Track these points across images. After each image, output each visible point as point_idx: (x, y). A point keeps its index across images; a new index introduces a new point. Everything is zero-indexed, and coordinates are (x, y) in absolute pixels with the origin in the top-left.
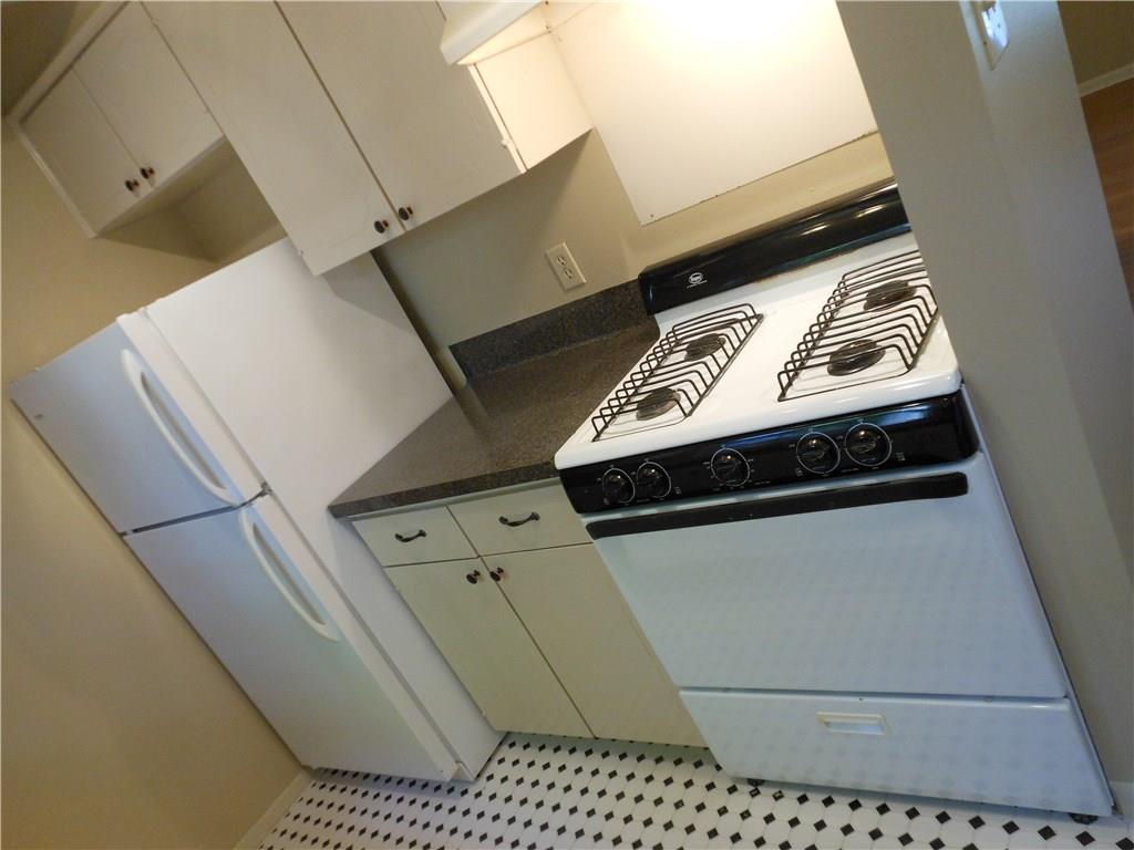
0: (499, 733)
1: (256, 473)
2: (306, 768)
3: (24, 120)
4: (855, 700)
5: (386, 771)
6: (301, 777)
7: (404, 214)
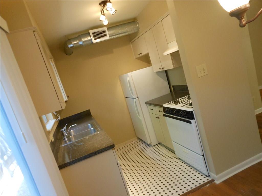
0: (159, 142)
1: (137, 95)
2: (137, 137)
3: (132, 42)
4: (186, 149)
5: (142, 139)
6: (136, 138)
7: (162, 68)
